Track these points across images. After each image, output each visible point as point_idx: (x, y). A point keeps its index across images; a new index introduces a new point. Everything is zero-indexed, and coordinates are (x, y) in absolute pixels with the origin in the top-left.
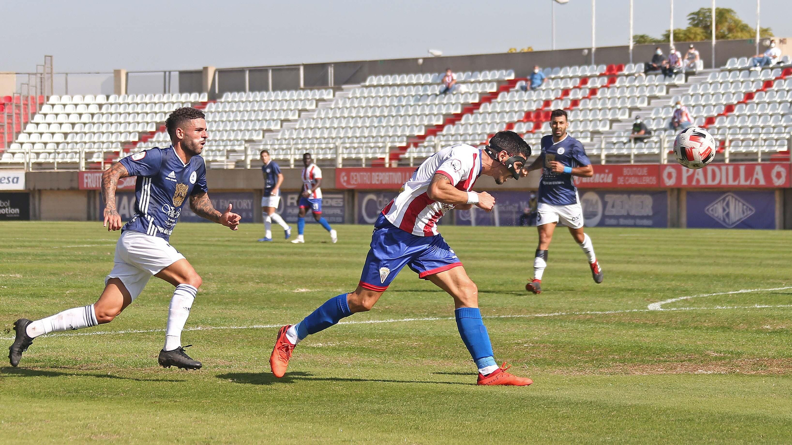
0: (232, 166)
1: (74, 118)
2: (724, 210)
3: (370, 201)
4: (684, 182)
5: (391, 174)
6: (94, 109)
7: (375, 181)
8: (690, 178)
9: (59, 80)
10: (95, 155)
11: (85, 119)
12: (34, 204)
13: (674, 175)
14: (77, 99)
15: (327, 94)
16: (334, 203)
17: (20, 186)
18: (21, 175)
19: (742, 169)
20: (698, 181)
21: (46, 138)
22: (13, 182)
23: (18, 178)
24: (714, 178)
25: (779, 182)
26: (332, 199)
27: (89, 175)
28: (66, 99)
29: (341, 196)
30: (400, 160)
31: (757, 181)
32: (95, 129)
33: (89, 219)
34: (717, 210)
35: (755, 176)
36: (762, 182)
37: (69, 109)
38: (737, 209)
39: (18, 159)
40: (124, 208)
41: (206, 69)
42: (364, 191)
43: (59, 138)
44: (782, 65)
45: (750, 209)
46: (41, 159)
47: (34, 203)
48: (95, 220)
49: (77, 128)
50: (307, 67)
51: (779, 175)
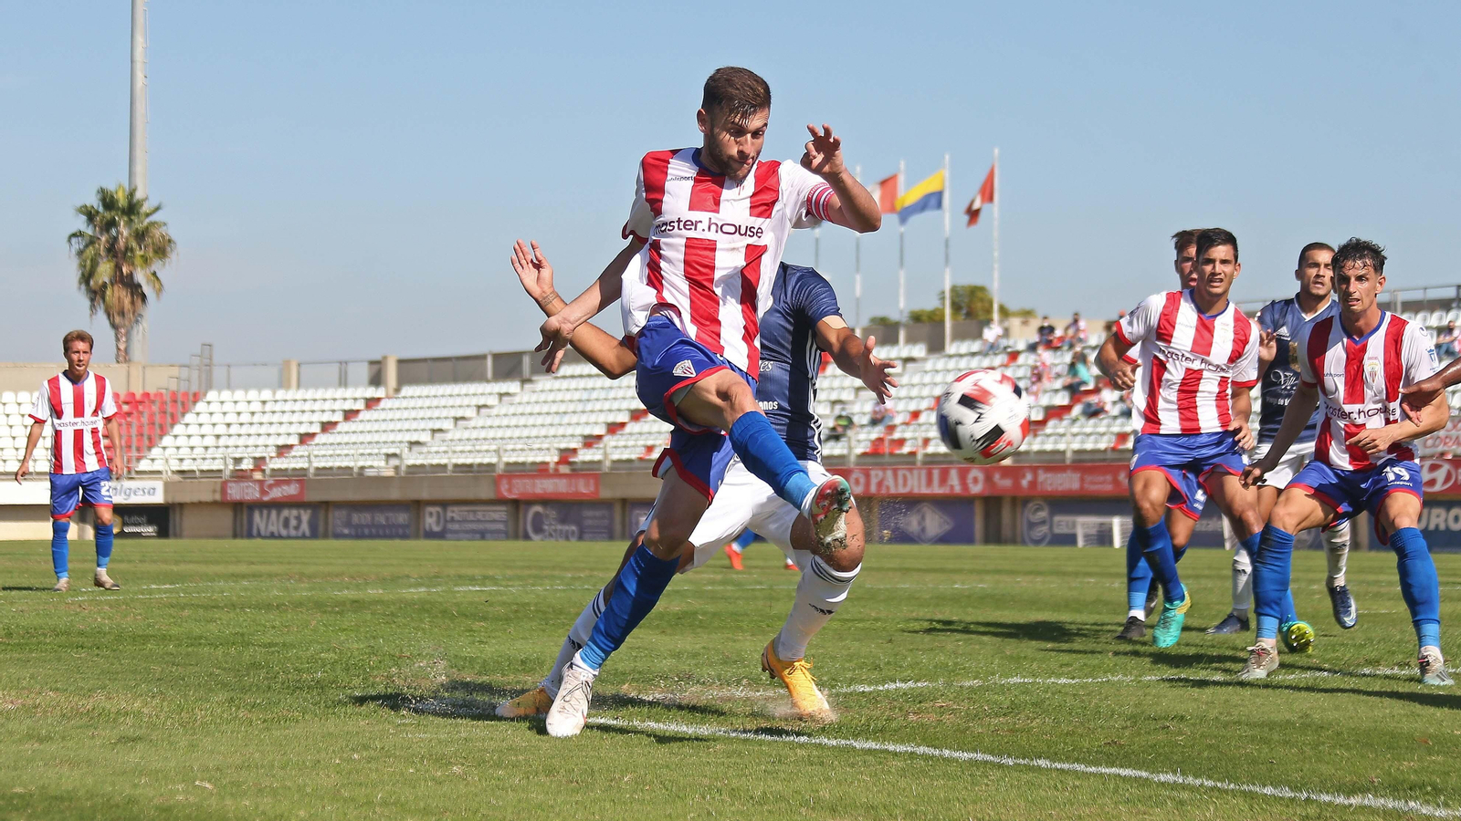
0: (391, 473)
1: (231, 418)
2: (919, 523)
3: (537, 514)
4: (873, 489)
5: (555, 480)
6: (256, 407)
7: (538, 490)
8: (880, 484)
9: (219, 373)
10: (245, 461)
11: (245, 418)
12: (174, 520)
13: (862, 480)
14: (239, 395)
15: (513, 386)
16: (496, 516)
17: (158, 498)
18: (159, 485)
19: (936, 473)
20: (888, 488)
21: (195, 441)
22: (149, 493)
23: (154, 489)
24: (905, 484)
25: (976, 489)
26: (493, 511)
27: (233, 485)
28: (226, 395)
29: (504, 508)
30: (570, 463)
31: (952, 487)
32: (253, 430)
33: (235, 536)
34: (912, 523)
35: (950, 483)
36: (958, 489)
37: (227, 407)
38: (934, 522)
39: (157, 466)
40: (273, 525)
41: (385, 358)
42: (530, 502)
43: (210, 441)
44: (1009, 350)
45: (948, 523)
46: (186, 466)
47: (175, 518)
48: (242, 537)
49: (234, 429)
50: (497, 357)
51: (976, 480)
